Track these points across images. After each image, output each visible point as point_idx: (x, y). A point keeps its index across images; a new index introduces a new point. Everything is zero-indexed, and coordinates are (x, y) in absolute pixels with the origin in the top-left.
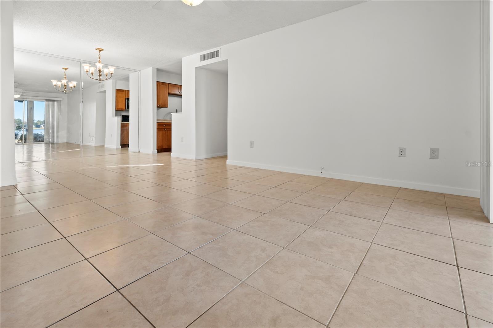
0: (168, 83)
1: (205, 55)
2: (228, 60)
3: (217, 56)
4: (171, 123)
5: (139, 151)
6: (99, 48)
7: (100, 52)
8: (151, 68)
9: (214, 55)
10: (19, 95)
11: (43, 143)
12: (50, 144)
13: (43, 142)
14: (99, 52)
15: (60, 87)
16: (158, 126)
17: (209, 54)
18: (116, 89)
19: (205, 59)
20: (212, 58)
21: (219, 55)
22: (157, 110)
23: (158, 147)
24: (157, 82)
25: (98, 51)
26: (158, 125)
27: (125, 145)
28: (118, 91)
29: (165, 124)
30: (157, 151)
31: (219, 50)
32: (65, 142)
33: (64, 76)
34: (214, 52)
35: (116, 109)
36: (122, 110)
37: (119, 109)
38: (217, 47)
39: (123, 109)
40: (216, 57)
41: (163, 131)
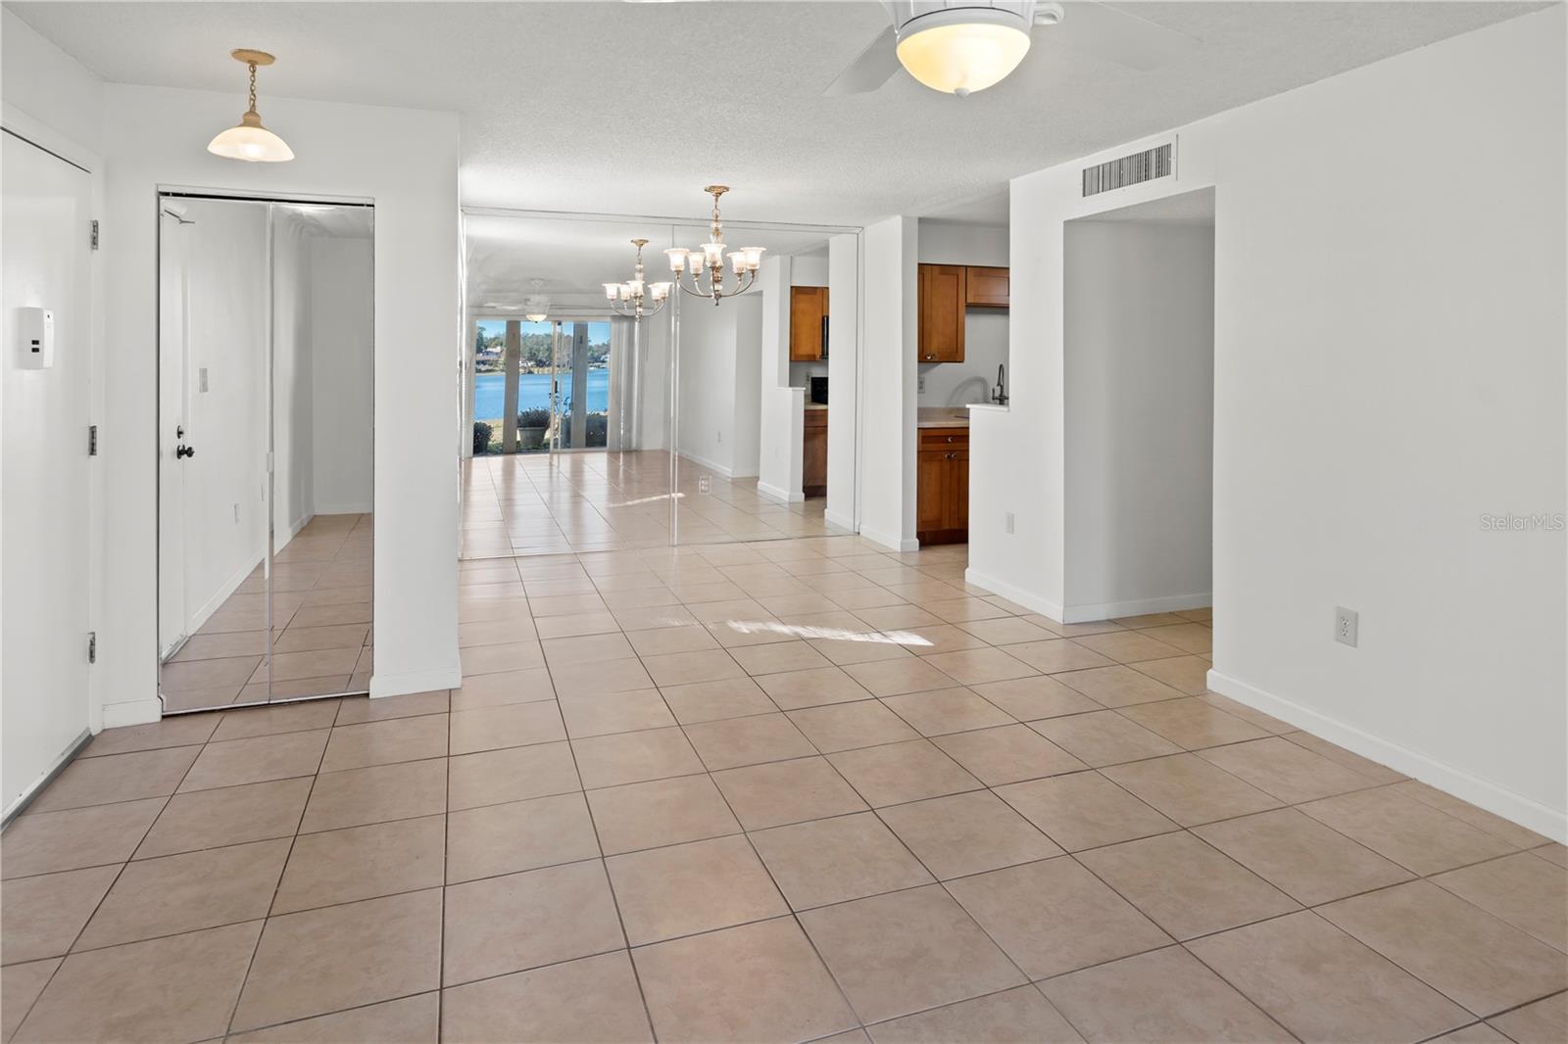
0: (966, 267)
1: (1107, 169)
2: (1213, 188)
3: (1162, 170)
4: (968, 428)
5: (857, 531)
6: (714, 187)
7: (720, 198)
8: (899, 218)
9: (1147, 166)
10: (544, 313)
11: (604, 451)
12: (621, 455)
13: (603, 449)
14: (717, 200)
15: (626, 301)
16: (923, 443)
17: (1125, 164)
18: (792, 287)
19: (1107, 185)
20: (1139, 180)
21: (1169, 163)
22: (920, 372)
23: (921, 522)
24: (919, 264)
25: (711, 196)
26: (923, 437)
27: (815, 489)
28: (796, 291)
29: (949, 432)
30: (917, 541)
31: (1169, 146)
32: (660, 448)
33: (638, 267)
34: (1147, 153)
35: (793, 359)
36: (811, 359)
37: (802, 356)
38: (1161, 129)
39: (814, 356)
40: (1159, 174)
41: (941, 461)
